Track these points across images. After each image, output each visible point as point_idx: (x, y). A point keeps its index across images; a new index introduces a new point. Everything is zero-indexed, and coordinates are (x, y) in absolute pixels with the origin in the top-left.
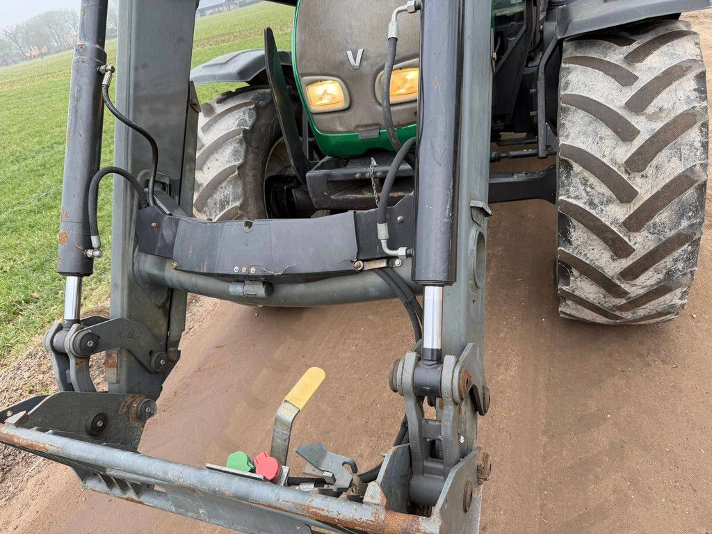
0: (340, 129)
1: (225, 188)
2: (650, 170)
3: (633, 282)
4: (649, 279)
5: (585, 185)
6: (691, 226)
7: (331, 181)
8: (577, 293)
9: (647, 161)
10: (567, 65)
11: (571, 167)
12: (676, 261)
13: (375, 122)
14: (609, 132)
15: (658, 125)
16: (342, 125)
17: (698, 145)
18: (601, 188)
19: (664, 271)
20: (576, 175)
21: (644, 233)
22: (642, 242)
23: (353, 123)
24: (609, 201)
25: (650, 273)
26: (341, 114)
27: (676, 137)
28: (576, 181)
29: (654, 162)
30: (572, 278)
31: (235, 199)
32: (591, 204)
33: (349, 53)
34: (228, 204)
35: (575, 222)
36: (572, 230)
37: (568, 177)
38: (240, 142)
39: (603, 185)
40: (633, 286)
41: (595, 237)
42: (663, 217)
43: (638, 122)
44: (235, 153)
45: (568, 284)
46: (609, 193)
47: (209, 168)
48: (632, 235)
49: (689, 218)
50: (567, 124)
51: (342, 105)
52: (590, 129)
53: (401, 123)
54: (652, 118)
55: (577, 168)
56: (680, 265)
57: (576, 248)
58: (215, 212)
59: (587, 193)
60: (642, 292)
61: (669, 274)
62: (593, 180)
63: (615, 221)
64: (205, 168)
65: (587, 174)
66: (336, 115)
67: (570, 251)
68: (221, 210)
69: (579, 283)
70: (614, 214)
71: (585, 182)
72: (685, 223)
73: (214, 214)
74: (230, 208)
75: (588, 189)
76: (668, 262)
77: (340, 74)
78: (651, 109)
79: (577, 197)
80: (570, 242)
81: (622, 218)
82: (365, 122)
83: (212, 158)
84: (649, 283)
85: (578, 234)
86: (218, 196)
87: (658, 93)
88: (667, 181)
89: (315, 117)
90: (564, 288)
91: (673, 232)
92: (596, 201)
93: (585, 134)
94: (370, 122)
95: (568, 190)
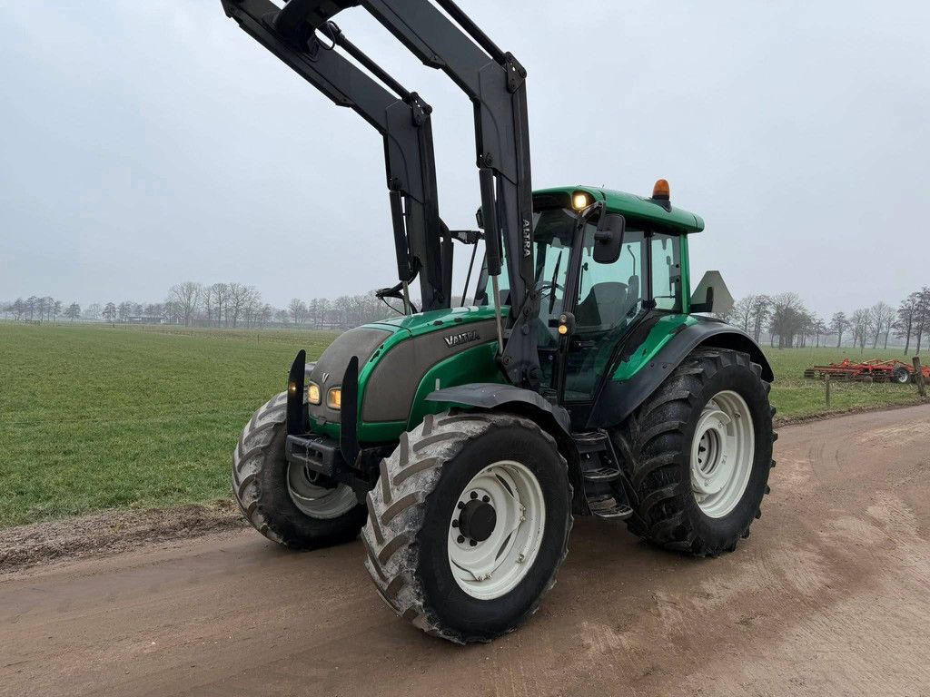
0: (315, 416)
4: (392, 568)
12: (402, 557)
16: (316, 413)
22: (388, 535)
23: (319, 413)
33: (324, 374)
42: (398, 519)
49: (409, 526)
51: (318, 402)
53: (334, 421)
56: (405, 562)
66: (315, 407)
70: (382, 510)
76: (398, 556)
94: (324, 415)
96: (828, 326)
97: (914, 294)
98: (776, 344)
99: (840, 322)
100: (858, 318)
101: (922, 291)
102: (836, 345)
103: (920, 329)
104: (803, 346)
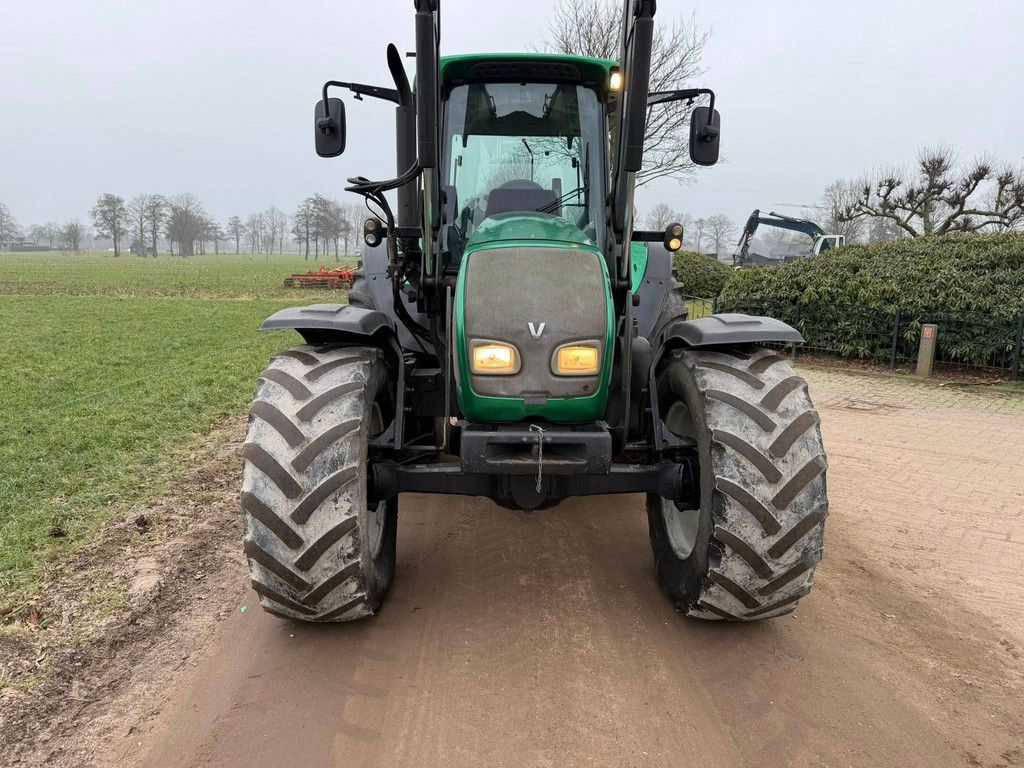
0: (503, 393)
1: (342, 444)
2: (788, 457)
3: (777, 561)
4: (790, 557)
5: (738, 466)
6: (821, 506)
7: (491, 444)
8: (726, 575)
9: (785, 450)
10: (701, 368)
11: (724, 450)
12: (810, 539)
13: (544, 390)
14: (752, 423)
15: (789, 422)
16: (505, 388)
17: (817, 440)
18: (752, 469)
19: (802, 550)
20: (729, 457)
21: (788, 511)
22: (786, 520)
23: (520, 388)
24: (759, 481)
25: (791, 551)
26: (507, 379)
27: (803, 432)
28: (729, 462)
29: (791, 451)
30: (723, 558)
31: (351, 459)
32: (745, 483)
33: (531, 325)
34: (342, 464)
35: (730, 499)
36: (727, 507)
37: (721, 458)
38: (360, 397)
39: (753, 466)
40: (777, 564)
41: (749, 514)
42: (801, 497)
43: (774, 417)
44: (354, 407)
45: (718, 566)
46: (760, 474)
47: (320, 421)
48: (780, 513)
49: (819, 500)
50: (714, 414)
51: (510, 370)
52: (736, 420)
53: (571, 394)
54: (783, 415)
55: (729, 450)
56: (813, 544)
57: (731, 525)
58: (323, 473)
59: (741, 473)
60: (783, 571)
61: (805, 552)
62: (744, 461)
63: (765, 499)
64: (315, 420)
65: (738, 456)
66: (502, 379)
67: (726, 529)
68: (331, 471)
69: (729, 564)
70: (765, 493)
71: (738, 464)
72: (817, 504)
73: (320, 475)
74: (345, 468)
75: (741, 470)
76: (804, 540)
77: (516, 341)
78: (780, 409)
79: (731, 477)
80: (725, 520)
81: (771, 497)
82: (534, 388)
83: (325, 409)
84: (789, 562)
85: (733, 511)
86: (330, 453)
87: (783, 398)
88: (802, 466)
89: (475, 378)
90: (715, 570)
91: (809, 512)
92: (748, 481)
93: (732, 423)
94: (540, 389)
95: (722, 471)
96: (225, 232)
97: (308, 200)
98: (176, 251)
99: (236, 228)
100: (252, 223)
101: (314, 197)
102: (235, 252)
103: (316, 234)
104: (202, 254)
